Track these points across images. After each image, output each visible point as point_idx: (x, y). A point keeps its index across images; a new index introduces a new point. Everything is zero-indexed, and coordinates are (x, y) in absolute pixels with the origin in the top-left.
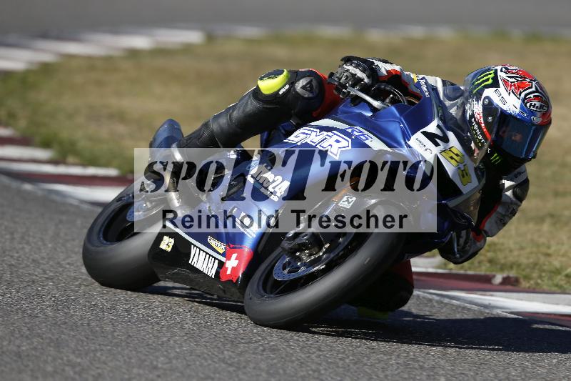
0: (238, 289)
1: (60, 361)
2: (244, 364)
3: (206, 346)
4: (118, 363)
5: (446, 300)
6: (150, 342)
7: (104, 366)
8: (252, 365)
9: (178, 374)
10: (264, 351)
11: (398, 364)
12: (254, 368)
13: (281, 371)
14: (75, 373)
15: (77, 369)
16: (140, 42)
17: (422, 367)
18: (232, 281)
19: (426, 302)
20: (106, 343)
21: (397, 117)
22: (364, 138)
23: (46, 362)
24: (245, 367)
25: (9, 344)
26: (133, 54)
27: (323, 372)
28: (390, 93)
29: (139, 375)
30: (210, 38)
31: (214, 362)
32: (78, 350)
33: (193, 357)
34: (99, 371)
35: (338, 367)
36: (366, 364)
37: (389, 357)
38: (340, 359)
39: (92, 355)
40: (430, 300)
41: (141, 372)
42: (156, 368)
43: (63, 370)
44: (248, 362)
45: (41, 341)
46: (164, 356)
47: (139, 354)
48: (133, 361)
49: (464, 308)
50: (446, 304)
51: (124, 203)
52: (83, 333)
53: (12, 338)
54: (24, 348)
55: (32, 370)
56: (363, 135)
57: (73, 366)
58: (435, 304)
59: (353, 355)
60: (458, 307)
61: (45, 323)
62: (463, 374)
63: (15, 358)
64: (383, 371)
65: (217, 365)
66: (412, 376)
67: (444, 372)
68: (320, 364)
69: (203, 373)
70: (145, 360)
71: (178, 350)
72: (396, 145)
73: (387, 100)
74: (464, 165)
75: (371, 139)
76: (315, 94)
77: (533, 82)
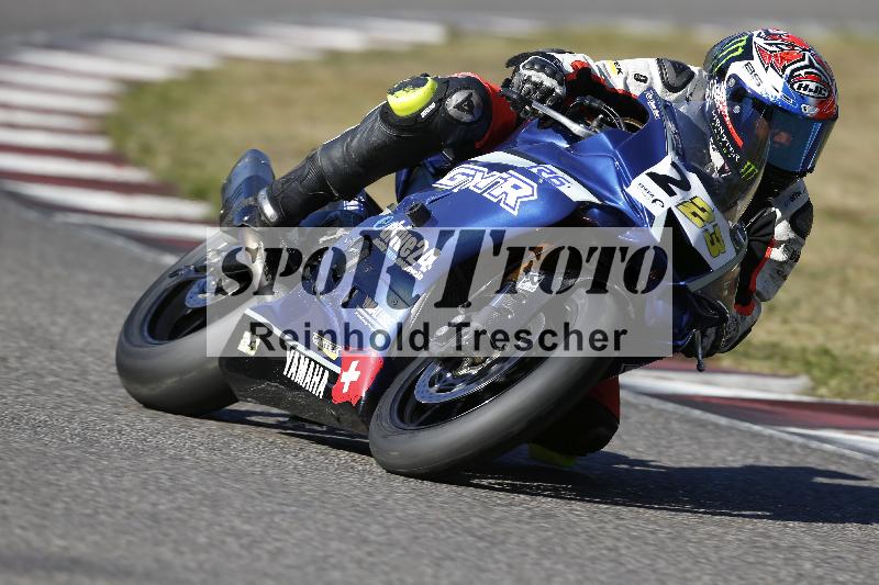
0: (362, 416)
1: (217, 528)
2: (501, 538)
3: (443, 508)
4: (307, 532)
5: (814, 444)
6: (357, 501)
7: (287, 537)
8: (514, 540)
9: (401, 552)
10: (531, 517)
11: (741, 540)
12: (518, 544)
13: (559, 549)
14: (242, 546)
15: (245, 541)
16: (346, 39)
17: (776, 547)
18: (349, 403)
19: (784, 446)
20: (289, 501)
21: (609, 151)
22: (558, 183)
23: (196, 529)
24: (503, 542)
25: (138, 502)
26: (335, 57)
27: (623, 552)
28: (598, 111)
29: (340, 551)
30: (455, 34)
31: (457, 533)
32: (248, 512)
33: (422, 525)
34: (279, 544)
35: (647, 544)
36: (690, 541)
37: (726, 530)
38: (652, 533)
39: (266, 519)
40: (789, 444)
41: (343, 546)
42: (365, 541)
43: (223, 542)
44: (507, 534)
45: (189, 496)
46: (379, 523)
47: (342, 521)
48: (330, 530)
49: (842, 456)
50: (814, 450)
51: (179, 280)
52: (254, 486)
53: (145, 492)
54: (161, 507)
55: (175, 542)
56: (556, 177)
57: (237, 535)
58: (798, 450)
59: (671, 526)
60: (833, 454)
61: (196, 469)
62: (839, 557)
63: (149, 523)
64: (716, 553)
65: (459, 539)
66: (761, 560)
67: (809, 554)
68: (618, 539)
69: (438, 551)
70: (348, 530)
71: (400, 514)
72: (608, 194)
73: (595, 123)
74: (714, 226)
75: (568, 185)
76: (477, 115)
77: (807, 53)
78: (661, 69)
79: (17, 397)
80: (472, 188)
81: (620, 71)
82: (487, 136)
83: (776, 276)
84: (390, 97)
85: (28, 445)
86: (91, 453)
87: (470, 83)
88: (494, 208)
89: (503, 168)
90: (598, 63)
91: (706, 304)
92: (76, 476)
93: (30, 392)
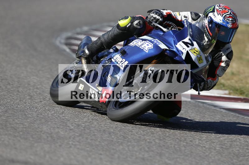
21: (172, 36)
28: (171, 25)
72: (171, 47)
73: (170, 28)
74: (200, 56)
75: (161, 44)
76: (142, 27)
77: (230, 11)
78: (191, 15)
79: (105, 125)
80: (137, 45)
81: (180, 15)
82: (145, 32)
83: (222, 70)
84: (119, 22)
85: (108, 138)
86: (126, 141)
87: (140, 18)
88: (142, 50)
89: (145, 40)
90: (174, 13)
91: (198, 76)
92: (121, 147)
93: (108, 123)
